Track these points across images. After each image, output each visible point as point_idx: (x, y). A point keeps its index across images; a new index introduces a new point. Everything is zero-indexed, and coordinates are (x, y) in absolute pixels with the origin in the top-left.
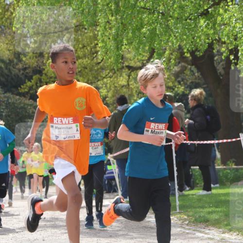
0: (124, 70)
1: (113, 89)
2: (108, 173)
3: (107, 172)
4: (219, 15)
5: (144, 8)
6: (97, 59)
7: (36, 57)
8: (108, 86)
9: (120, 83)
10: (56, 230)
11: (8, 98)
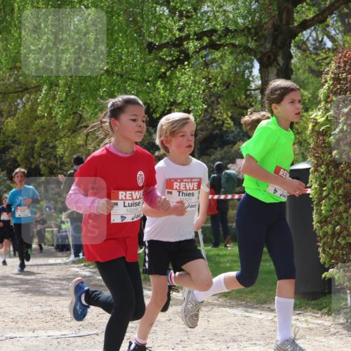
0: (82, 130)
1: (70, 148)
4: (176, 77)
8: (66, 145)
9: (78, 142)
10: (5, 289)
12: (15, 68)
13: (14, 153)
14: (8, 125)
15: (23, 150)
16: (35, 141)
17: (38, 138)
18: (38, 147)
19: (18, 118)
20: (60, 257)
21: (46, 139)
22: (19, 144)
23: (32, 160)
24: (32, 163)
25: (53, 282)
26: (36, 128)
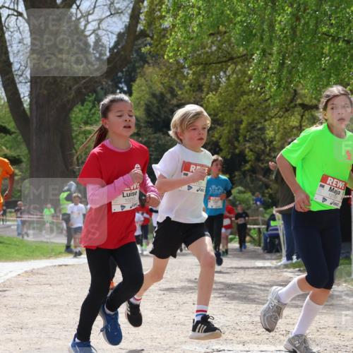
0: (296, 109)
1: (282, 131)
2: (271, 230)
3: (270, 228)
5: (326, 34)
6: (266, 95)
7: (194, 91)
9: (291, 124)
11: (158, 139)
12: (219, 33)
13: (216, 135)
14: (208, 101)
15: (226, 131)
16: (241, 122)
17: (244, 118)
18: (244, 129)
19: (221, 93)
20: (268, 259)
21: (254, 120)
22: (221, 125)
23: (236, 144)
24: (236, 148)
25: (263, 288)
26: (242, 105)
